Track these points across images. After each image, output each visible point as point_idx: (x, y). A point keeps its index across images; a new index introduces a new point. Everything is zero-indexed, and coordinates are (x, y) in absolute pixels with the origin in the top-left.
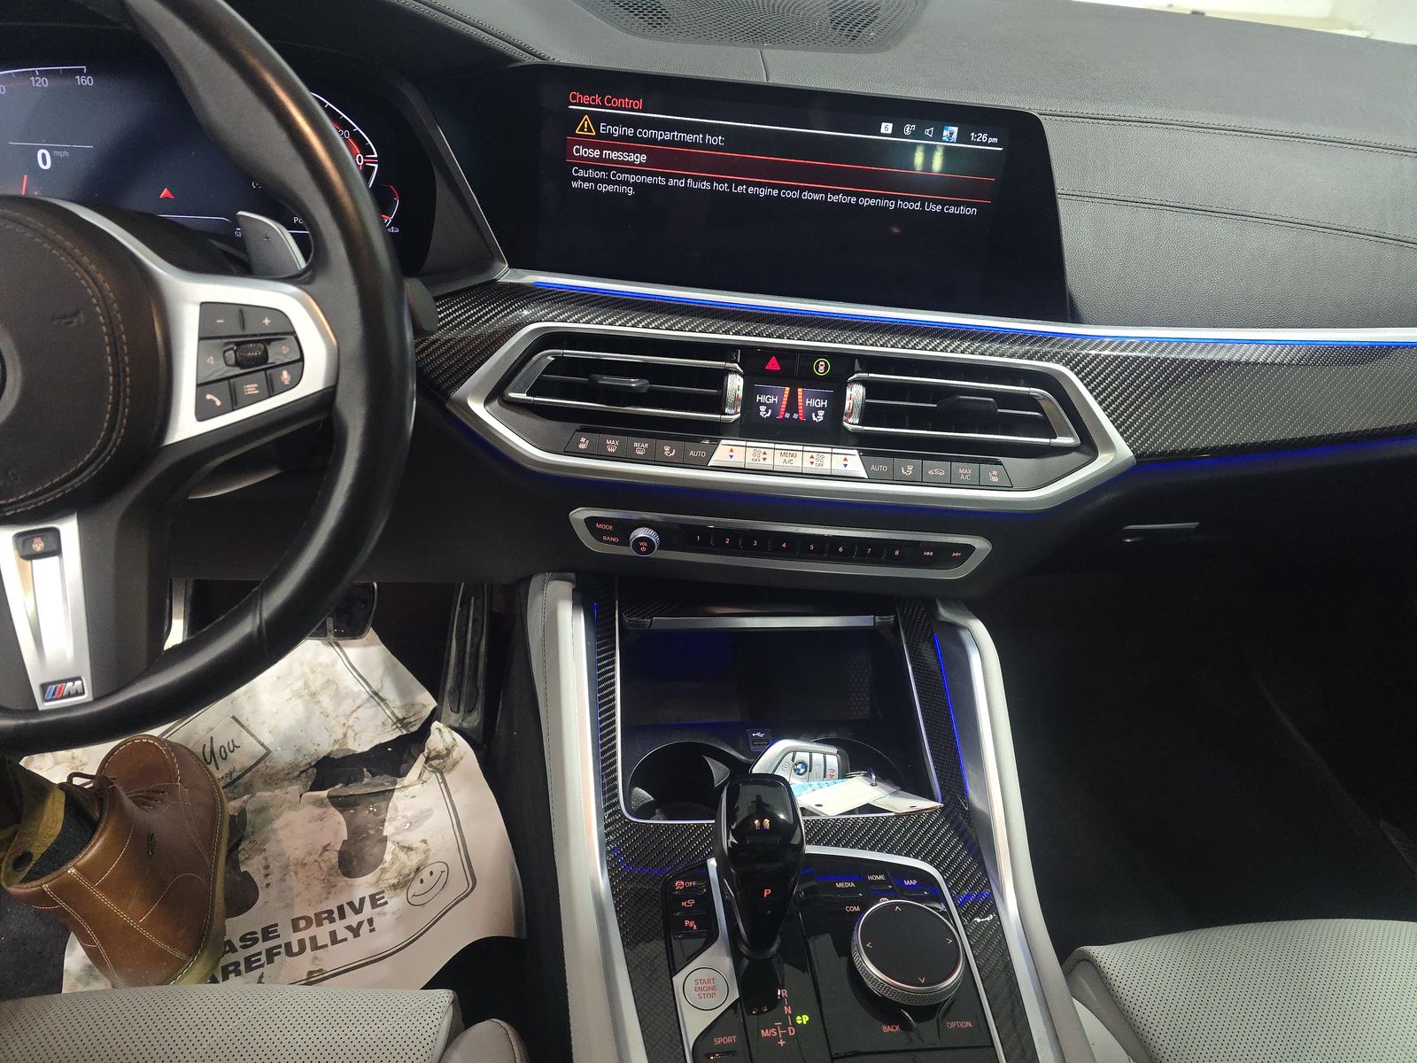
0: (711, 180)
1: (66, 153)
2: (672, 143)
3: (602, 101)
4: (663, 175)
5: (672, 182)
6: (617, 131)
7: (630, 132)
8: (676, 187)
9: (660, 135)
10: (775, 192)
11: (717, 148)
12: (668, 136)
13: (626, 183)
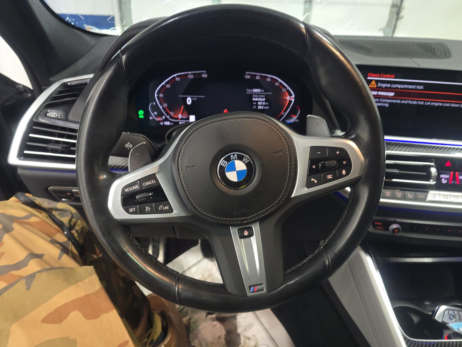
0: (418, 101)
1: (196, 99)
2: (404, 89)
3: (380, 75)
4: (400, 99)
5: (403, 102)
6: (384, 85)
7: (389, 85)
8: (404, 104)
9: (400, 86)
10: (441, 104)
11: (421, 90)
12: (403, 86)
13: (386, 103)
